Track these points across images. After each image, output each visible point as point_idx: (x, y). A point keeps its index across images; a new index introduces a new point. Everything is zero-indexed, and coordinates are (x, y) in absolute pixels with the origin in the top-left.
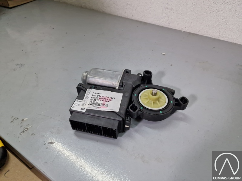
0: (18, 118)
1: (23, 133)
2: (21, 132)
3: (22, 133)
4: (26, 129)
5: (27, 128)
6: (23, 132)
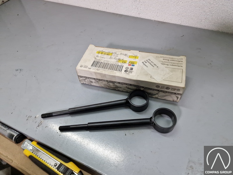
0: (31, 116)
1: (39, 127)
2: (37, 127)
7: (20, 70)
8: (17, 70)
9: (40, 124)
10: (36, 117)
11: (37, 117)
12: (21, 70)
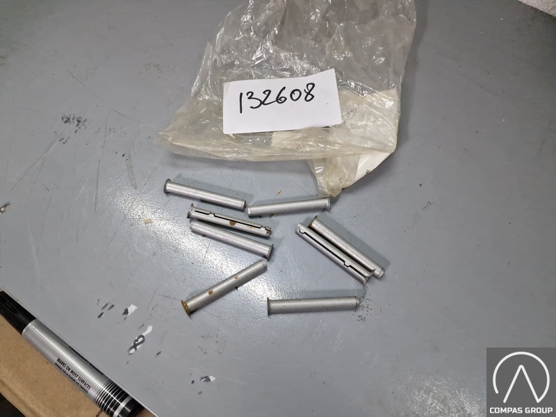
0: (112, 306)
1: (136, 349)
2: (131, 348)
3: (133, 350)
4: (139, 338)
5: (143, 336)
6: (135, 346)
7: (76, 123)
8: (68, 121)
9: (140, 340)
10: (126, 312)
11: (129, 311)
12: (78, 121)
